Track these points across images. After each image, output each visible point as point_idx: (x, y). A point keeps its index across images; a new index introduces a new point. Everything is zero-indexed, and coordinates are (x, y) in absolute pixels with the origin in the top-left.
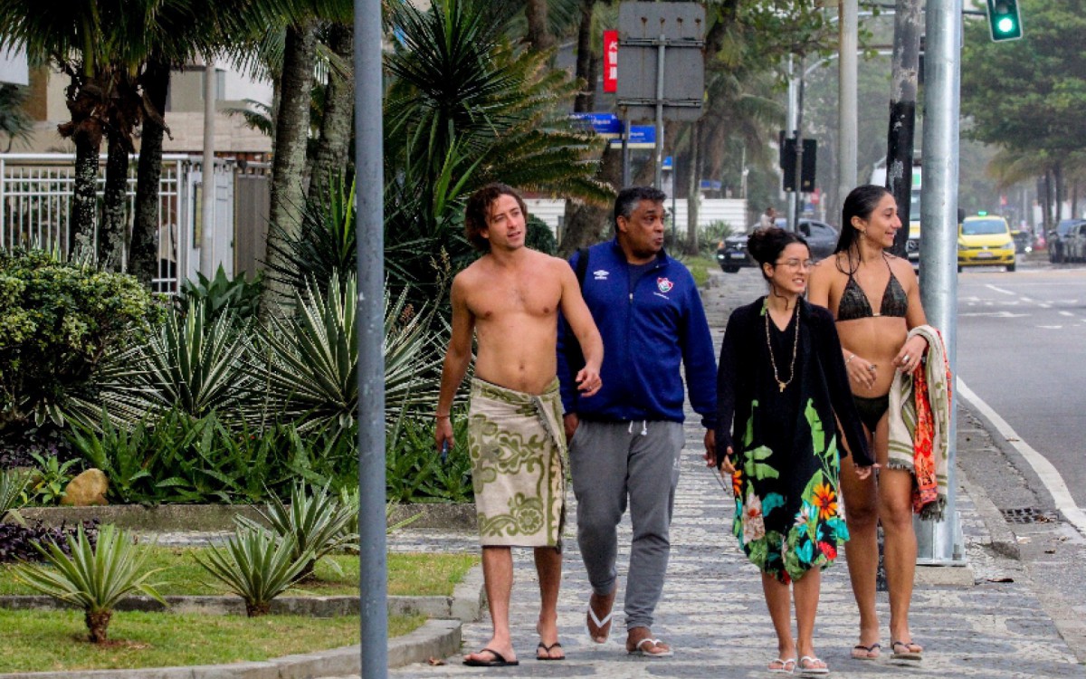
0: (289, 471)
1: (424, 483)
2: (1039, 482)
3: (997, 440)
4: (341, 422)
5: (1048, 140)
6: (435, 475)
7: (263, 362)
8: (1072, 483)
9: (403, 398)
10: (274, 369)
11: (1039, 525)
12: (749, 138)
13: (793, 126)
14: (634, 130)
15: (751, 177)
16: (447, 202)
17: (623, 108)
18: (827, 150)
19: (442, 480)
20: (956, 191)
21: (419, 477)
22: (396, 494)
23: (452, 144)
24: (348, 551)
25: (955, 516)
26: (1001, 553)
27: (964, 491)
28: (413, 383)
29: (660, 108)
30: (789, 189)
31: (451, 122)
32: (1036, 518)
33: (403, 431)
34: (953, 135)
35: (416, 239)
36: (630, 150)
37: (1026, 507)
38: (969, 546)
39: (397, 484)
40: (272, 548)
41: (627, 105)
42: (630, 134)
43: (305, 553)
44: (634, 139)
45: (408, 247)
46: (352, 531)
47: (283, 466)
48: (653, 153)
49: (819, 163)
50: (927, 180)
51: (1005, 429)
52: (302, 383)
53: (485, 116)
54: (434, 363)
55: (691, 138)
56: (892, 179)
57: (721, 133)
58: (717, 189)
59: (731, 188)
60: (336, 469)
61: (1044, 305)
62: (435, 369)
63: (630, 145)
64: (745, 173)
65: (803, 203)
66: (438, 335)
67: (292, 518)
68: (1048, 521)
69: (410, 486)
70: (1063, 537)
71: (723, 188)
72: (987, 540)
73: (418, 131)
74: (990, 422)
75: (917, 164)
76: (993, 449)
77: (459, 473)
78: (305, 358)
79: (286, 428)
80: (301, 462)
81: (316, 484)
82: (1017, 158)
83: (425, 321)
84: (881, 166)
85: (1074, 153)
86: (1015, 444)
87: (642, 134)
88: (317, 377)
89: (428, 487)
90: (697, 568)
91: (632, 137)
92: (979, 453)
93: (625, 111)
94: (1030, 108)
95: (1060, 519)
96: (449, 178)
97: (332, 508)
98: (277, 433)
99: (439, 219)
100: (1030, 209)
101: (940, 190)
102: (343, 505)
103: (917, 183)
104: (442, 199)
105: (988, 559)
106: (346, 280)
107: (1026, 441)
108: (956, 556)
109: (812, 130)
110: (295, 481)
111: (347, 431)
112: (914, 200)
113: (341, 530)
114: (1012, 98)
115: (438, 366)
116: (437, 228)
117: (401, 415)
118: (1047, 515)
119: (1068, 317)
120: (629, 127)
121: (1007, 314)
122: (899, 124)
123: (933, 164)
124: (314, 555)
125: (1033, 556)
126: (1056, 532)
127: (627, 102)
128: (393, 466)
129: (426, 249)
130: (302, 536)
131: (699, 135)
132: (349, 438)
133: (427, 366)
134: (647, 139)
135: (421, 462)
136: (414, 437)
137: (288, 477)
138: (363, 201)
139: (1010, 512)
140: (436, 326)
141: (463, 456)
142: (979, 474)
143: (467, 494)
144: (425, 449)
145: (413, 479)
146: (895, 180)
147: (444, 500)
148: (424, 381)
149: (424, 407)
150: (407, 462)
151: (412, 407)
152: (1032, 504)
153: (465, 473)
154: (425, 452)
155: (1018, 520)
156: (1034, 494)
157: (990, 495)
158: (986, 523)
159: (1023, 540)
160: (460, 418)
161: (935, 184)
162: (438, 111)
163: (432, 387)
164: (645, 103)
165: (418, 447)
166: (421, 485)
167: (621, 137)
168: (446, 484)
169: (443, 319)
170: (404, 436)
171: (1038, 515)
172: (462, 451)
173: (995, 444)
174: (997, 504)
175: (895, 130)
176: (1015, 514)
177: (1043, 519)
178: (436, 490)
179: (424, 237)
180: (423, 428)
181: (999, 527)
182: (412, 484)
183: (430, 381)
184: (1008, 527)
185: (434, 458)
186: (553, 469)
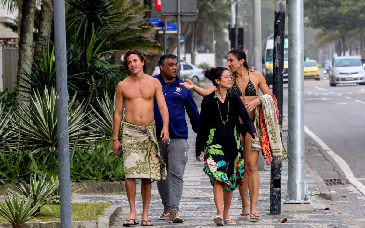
0: (29, 170)
1: (85, 174)
2: (339, 168)
3: (321, 151)
4: (50, 149)
5: (339, 27)
6: (89, 171)
7: (17, 125)
8: (353, 168)
9: (75, 139)
10: (22, 128)
11: (339, 185)
12: (216, 29)
13: (234, 22)
14: (168, 26)
15: (217, 45)
16: (92, 57)
17: (164, 17)
18: (248, 32)
19: (93, 173)
20: (303, 49)
21: (83, 171)
22: (74, 179)
23: (94, 33)
24: (54, 203)
25: (305, 183)
26: (324, 197)
27: (308, 173)
28: (80, 133)
29: (179, 17)
31: (93, 24)
32: (338, 183)
33: (75, 153)
34: (301, 25)
35: (79, 73)
36: (167, 34)
37: (334, 178)
38: (311, 195)
39: (74, 175)
40: (23, 202)
41: (165, 16)
42: (167, 27)
43: (37, 204)
44: (169, 29)
45: (76, 76)
46: (56, 194)
47: (27, 168)
48: (176, 35)
49: (245, 38)
50: (290, 44)
51: (324, 146)
52: (33, 133)
53: (107, 22)
54: (88, 124)
55: (192, 29)
56: (276, 44)
57: (205, 26)
58: (203, 49)
59: (209, 49)
60: (49, 169)
61: (339, 95)
62: (89, 126)
63: (167, 32)
64: (214, 42)
66: (89, 112)
67: (31, 189)
68: (343, 184)
69: (79, 175)
70: (350, 190)
71: (206, 49)
72: (318, 193)
73: (80, 28)
74: (318, 144)
75: (286, 37)
76: (320, 155)
77: (99, 169)
78: (34, 123)
79: (27, 152)
80: (34, 166)
81: (40, 175)
82: (326, 33)
83: (84, 107)
84: (271, 38)
85: (350, 32)
86: (328, 152)
88: (40, 131)
89: (87, 175)
90: (199, 206)
91: (168, 28)
92: (314, 156)
93: (165, 18)
94: (332, 13)
95: (348, 183)
96: (93, 47)
97: (47, 185)
98: (23, 154)
99: (89, 64)
100: (333, 55)
101: (296, 48)
102: (52, 184)
103: (286, 45)
104: (90, 56)
105: (319, 200)
106: (50, 90)
107: (333, 151)
108: (306, 199)
109: (241, 24)
110: (32, 174)
111: (53, 153)
112: (285, 52)
113: (51, 194)
114: (324, 9)
116: (88, 68)
117: (75, 146)
118: (343, 182)
119: (349, 99)
120: (166, 24)
121: (324, 99)
122: (279, 21)
123: (293, 37)
124: (40, 205)
125: (337, 199)
126: (347, 188)
127: (165, 14)
128: (72, 167)
129: (84, 77)
130: (35, 197)
131: (195, 27)
132: (53, 156)
133: (85, 125)
134: (174, 29)
135: (84, 165)
136: (80, 154)
137: (29, 172)
138: (58, 58)
139: (327, 181)
140: (89, 109)
141: (101, 162)
142: (314, 165)
143: (103, 178)
144: (85, 160)
145: (80, 173)
146: (278, 45)
147: (93, 181)
148: (84, 132)
149: (84, 142)
150: (78, 165)
151: (79, 143)
152: (336, 177)
153: (102, 169)
154: (85, 161)
155: (331, 184)
156: (337, 173)
157: (319, 174)
158: (318, 185)
159: (333, 192)
160: (99, 146)
161: (294, 45)
162: (87, 19)
163: (87, 134)
164: (173, 15)
165: (82, 159)
166: (84, 175)
167: (163, 29)
168: (94, 174)
169: (91, 106)
170: (76, 155)
171: (339, 181)
172: (100, 160)
173: (320, 153)
174: (322, 177)
175: (277, 23)
176: (330, 181)
177: (341, 183)
178: (90, 177)
179: (83, 72)
180: (84, 151)
181: (323, 187)
182: (80, 174)
183: (87, 131)
184: (327, 187)
185: (89, 163)
186: (151, 153)
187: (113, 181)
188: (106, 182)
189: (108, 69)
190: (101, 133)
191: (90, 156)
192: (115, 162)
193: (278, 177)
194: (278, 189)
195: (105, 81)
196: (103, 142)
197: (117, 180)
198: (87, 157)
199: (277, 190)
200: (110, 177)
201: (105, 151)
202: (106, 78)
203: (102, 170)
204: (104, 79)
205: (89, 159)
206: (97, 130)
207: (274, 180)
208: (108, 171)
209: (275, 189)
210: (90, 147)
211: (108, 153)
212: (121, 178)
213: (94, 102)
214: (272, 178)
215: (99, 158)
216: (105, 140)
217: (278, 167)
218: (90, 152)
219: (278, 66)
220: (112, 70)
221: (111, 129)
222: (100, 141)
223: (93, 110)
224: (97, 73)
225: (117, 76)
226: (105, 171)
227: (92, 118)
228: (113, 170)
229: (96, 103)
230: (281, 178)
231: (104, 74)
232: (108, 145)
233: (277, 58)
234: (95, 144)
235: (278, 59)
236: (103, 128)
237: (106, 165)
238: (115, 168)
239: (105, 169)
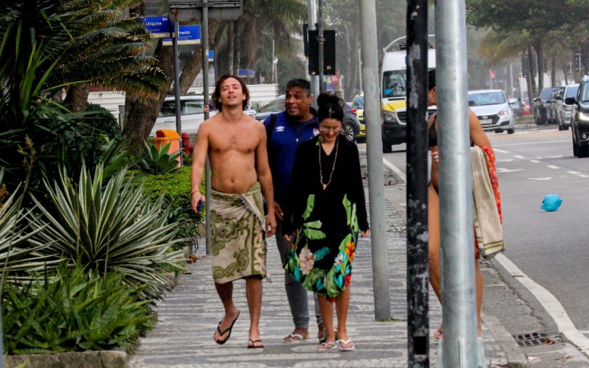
1: (25, 337)
2: (543, 310)
3: (505, 276)
5: (529, 22)
6: (34, 330)
8: (571, 310)
11: (545, 346)
12: (277, 32)
13: (314, 20)
14: (182, 29)
15: (280, 65)
16: (32, 98)
17: (174, 11)
18: (343, 38)
19: (41, 334)
20: (465, 68)
21: (20, 332)
23: (34, 49)
25: (478, 342)
28: (11, 253)
29: (206, 10)
30: (314, 73)
31: (33, 30)
32: (543, 341)
35: (7, 131)
36: (179, 46)
37: (534, 331)
41: (177, 9)
42: (179, 33)
44: (183, 37)
48: (201, 48)
49: (338, 50)
50: (440, 59)
51: (511, 268)
53: (62, 24)
54: (28, 235)
55: (229, 34)
56: (411, 60)
57: (254, 29)
58: (252, 76)
59: (264, 74)
62: (30, 240)
63: (179, 42)
64: (275, 61)
65: (325, 83)
66: (29, 212)
68: (554, 342)
69: (13, 340)
70: (567, 356)
71: (257, 75)
72: (504, 362)
73: (5, 38)
76: (502, 284)
77: (55, 326)
83: (18, 200)
86: (520, 279)
87: (189, 33)
89: (29, 340)
91: (181, 35)
92: (490, 288)
93: (176, 14)
95: (563, 340)
96: (33, 77)
99: (26, 113)
101: (452, 68)
104: (28, 96)
107: (530, 277)
109: (329, 23)
115: (31, 237)
116: (25, 120)
118: (552, 338)
119: (556, 170)
120: (178, 27)
122: (415, 14)
126: (560, 351)
127: (177, 6)
129: (16, 139)
131: (235, 30)
133: (22, 238)
134: (194, 36)
135: (22, 320)
136: (15, 298)
139: (520, 337)
140: (28, 203)
141: (58, 313)
142: (492, 306)
143: (62, 345)
144: (25, 308)
145: (15, 335)
146: (414, 62)
147: (43, 351)
148: (22, 251)
149: (22, 273)
150: (10, 321)
151: (12, 273)
152: (539, 329)
153: (60, 327)
154: (25, 311)
155: (528, 343)
156: (539, 321)
157: (503, 323)
158: (501, 347)
159: (534, 360)
160: (53, 280)
161: (447, 62)
162: (21, 21)
163: (27, 255)
164: (193, 6)
165: (18, 306)
166: (23, 339)
167: (171, 35)
168: (44, 337)
169: (33, 197)
170: (6, 298)
171: (544, 338)
172: (56, 308)
173: (503, 280)
174: (510, 331)
175: (412, 19)
176: (525, 338)
177: (549, 342)
178: (36, 342)
179: (14, 129)
180: (23, 290)
181: (513, 350)
182: (16, 338)
183: (25, 250)
184: (520, 349)
185: (34, 315)
186: (255, 232)
187: (84, 350)
188: (68, 353)
189: (65, 121)
190: (55, 252)
191: (35, 301)
192: (85, 311)
193: (423, 331)
194: (424, 357)
195: (61, 145)
196: (60, 272)
197: (93, 349)
198: (30, 302)
199: (420, 358)
200: (77, 342)
201: (64, 289)
202: (62, 140)
203: (62, 329)
204: (58, 141)
205: (32, 307)
206: (48, 246)
207: (414, 338)
208: (72, 330)
209: (417, 356)
210: (34, 282)
211: (72, 294)
212: (100, 342)
213: (37, 189)
214: (412, 335)
215: (53, 305)
216: (64, 266)
217: (422, 312)
218: (34, 292)
219: (416, 106)
220: (74, 123)
221: (75, 245)
222: (55, 269)
223: (37, 207)
224: (42, 130)
225: (83, 135)
226: (67, 330)
227: (36, 222)
228: (82, 327)
229: (43, 192)
230: (428, 334)
231: (57, 132)
232: (70, 276)
233: (414, 89)
234: (45, 274)
235: (417, 91)
236: (59, 242)
237: (68, 318)
238: (87, 323)
239: (67, 326)
